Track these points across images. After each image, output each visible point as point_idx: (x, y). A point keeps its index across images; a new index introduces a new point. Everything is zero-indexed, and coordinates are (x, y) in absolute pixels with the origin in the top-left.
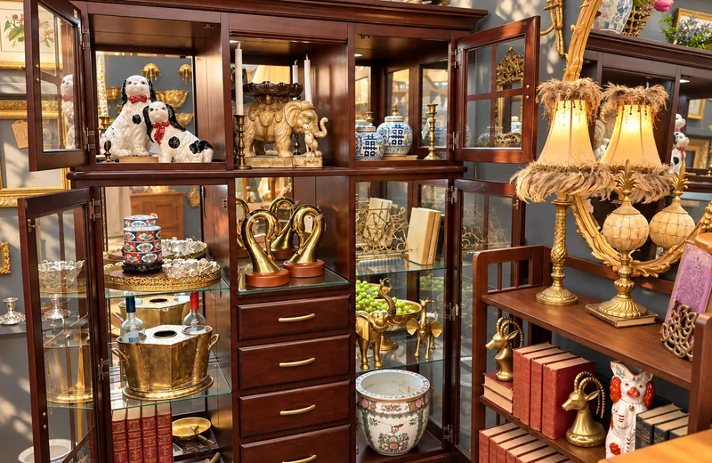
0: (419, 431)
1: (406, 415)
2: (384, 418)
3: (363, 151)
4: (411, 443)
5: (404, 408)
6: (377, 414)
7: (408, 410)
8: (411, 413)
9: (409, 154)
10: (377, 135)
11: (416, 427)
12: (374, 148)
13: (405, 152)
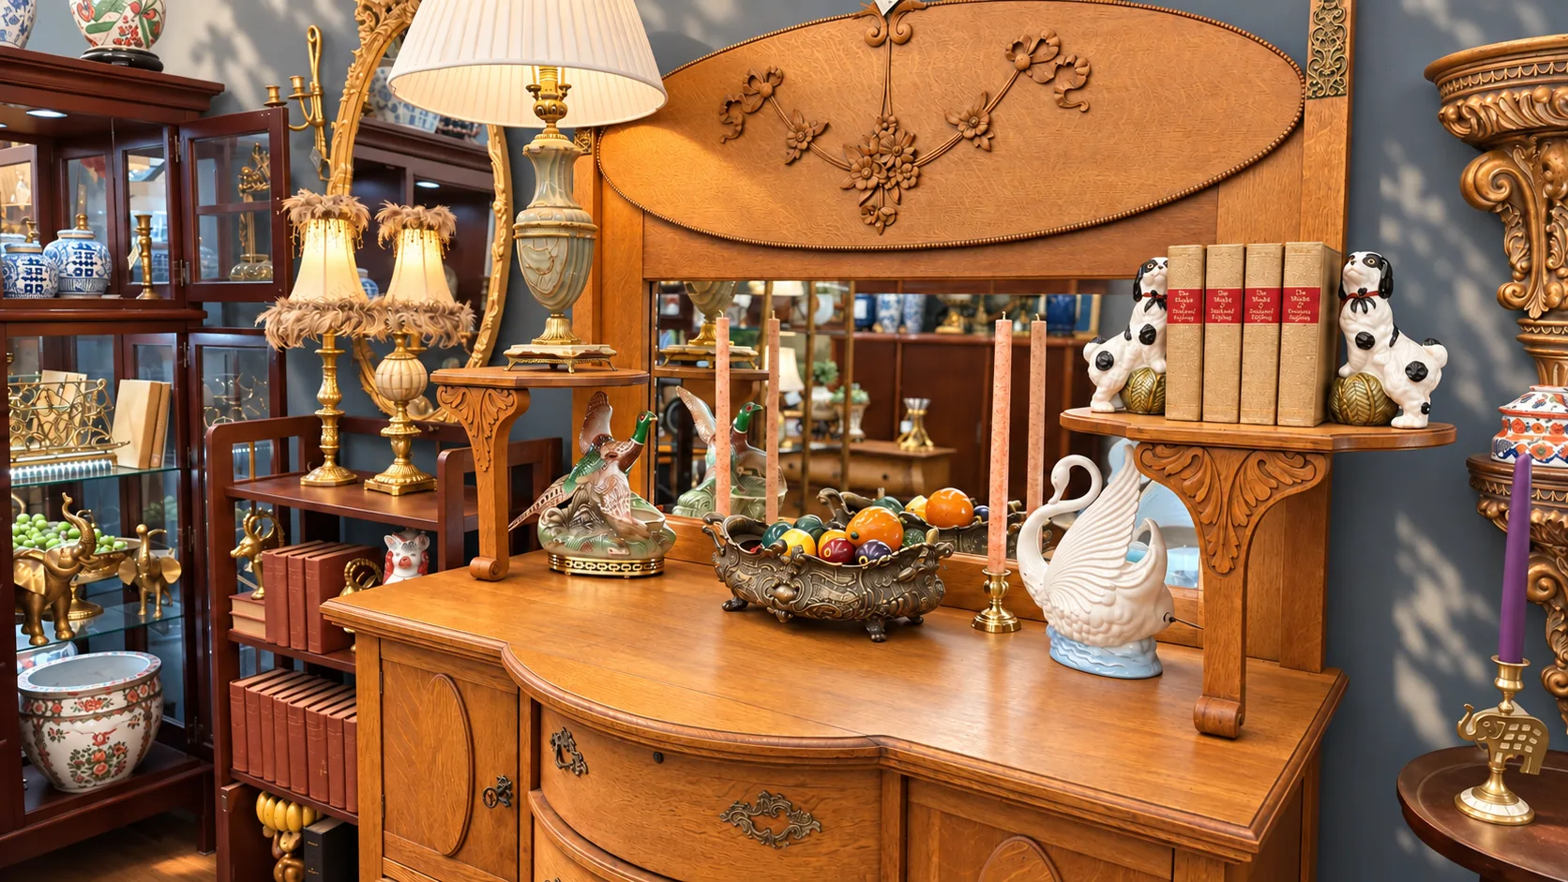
0: (146, 737)
1: (121, 711)
2: (79, 724)
3: (21, 284)
4: (131, 759)
5: (118, 700)
6: (65, 719)
7: (124, 704)
8: (129, 708)
9: (108, 291)
10: (45, 260)
11: (140, 729)
12: (42, 280)
13: (100, 286)
